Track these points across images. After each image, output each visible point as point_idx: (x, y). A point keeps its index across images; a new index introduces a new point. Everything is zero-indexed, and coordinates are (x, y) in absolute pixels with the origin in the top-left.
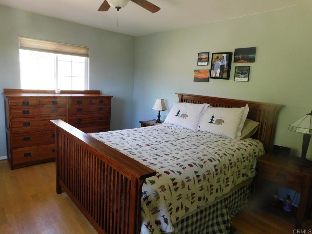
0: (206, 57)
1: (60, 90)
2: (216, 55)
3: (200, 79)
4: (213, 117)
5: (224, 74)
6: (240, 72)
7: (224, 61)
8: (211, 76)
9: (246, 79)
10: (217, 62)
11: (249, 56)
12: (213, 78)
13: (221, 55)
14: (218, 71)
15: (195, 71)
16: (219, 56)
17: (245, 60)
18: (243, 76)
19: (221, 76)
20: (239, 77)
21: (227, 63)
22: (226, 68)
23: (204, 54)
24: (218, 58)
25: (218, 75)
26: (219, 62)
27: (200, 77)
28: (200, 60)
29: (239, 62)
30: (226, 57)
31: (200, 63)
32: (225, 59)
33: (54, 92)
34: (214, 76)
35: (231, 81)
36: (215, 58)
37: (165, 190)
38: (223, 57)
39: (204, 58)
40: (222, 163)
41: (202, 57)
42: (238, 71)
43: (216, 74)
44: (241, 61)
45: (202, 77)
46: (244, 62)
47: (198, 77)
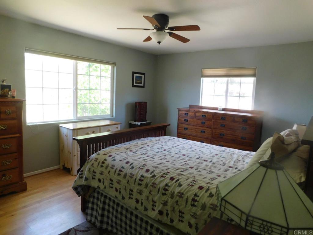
1: (222, 108)
33: (217, 109)
37: (97, 161)
40: (153, 181)
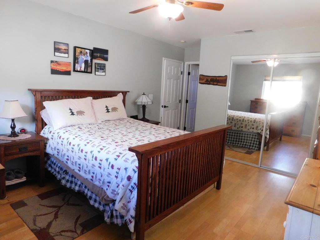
0: (65, 48)
2: (80, 49)
3: (61, 72)
4: (107, 107)
5: (88, 68)
6: (99, 68)
7: (88, 56)
8: (76, 70)
9: (104, 74)
10: (80, 56)
11: (105, 56)
12: (77, 71)
13: (85, 51)
14: (83, 65)
15: (52, 62)
16: (83, 50)
17: (102, 58)
18: (102, 71)
19: (86, 70)
20: (99, 72)
21: (91, 59)
22: (90, 64)
23: (62, 45)
24: (81, 52)
25: (83, 69)
26: (83, 57)
27: (59, 70)
28: (57, 50)
29: (97, 60)
30: (89, 53)
31: (58, 53)
32: (88, 55)
34: (79, 70)
35: (93, 74)
36: (79, 52)
38: (87, 52)
39: (63, 49)
41: (60, 47)
42: (98, 67)
43: (81, 68)
44: (99, 58)
45: (62, 69)
46: (101, 60)
47: (58, 70)
